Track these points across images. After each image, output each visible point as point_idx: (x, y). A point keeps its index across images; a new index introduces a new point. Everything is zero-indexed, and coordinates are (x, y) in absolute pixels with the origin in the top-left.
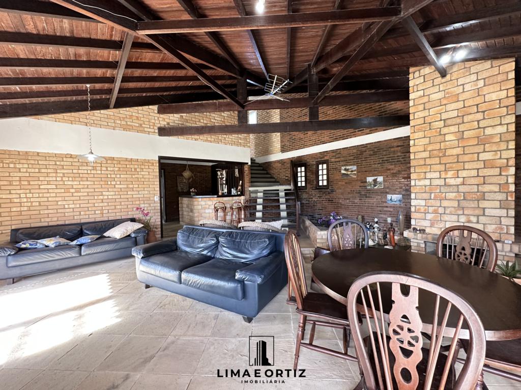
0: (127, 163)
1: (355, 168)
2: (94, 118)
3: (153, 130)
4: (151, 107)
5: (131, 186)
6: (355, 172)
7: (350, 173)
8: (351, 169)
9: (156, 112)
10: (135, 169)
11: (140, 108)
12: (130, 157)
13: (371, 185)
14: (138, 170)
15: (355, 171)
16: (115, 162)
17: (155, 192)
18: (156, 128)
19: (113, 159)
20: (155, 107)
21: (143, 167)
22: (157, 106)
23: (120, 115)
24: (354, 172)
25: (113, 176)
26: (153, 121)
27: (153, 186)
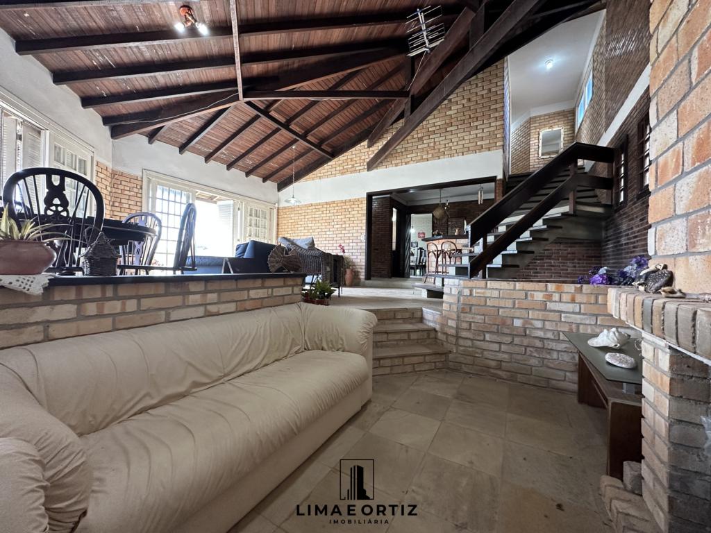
0: (342, 204)
2: (324, 171)
3: (362, 168)
4: (362, 144)
5: (344, 226)
9: (366, 147)
10: (348, 209)
11: (354, 149)
12: (344, 199)
14: (350, 210)
16: (334, 205)
17: (362, 231)
18: (365, 164)
19: (334, 202)
20: (365, 143)
21: (353, 206)
22: (367, 141)
23: (339, 162)
25: (333, 218)
26: (363, 158)
27: (361, 225)
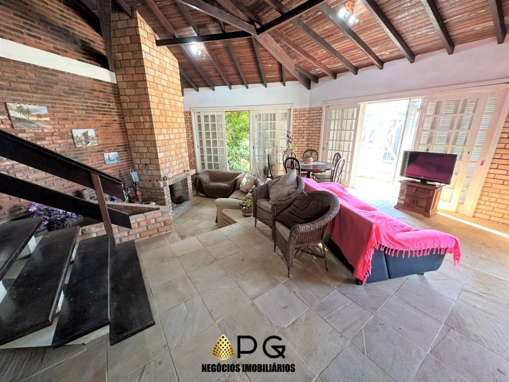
1: (44, 110)
6: (48, 119)
7: (35, 119)
8: (36, 110)
13: (81, 141)
15: (45, 116)
24: (43, 119)
